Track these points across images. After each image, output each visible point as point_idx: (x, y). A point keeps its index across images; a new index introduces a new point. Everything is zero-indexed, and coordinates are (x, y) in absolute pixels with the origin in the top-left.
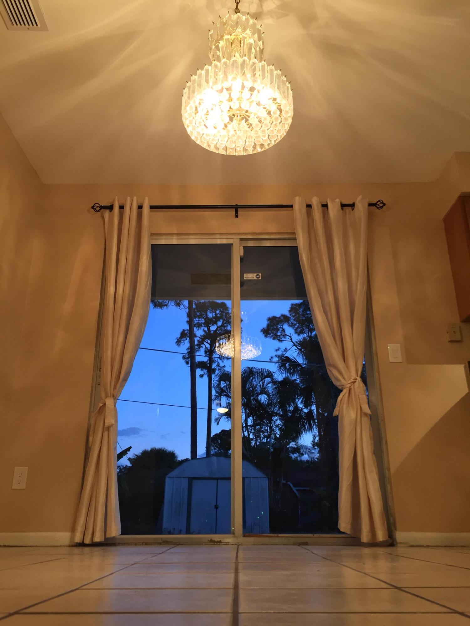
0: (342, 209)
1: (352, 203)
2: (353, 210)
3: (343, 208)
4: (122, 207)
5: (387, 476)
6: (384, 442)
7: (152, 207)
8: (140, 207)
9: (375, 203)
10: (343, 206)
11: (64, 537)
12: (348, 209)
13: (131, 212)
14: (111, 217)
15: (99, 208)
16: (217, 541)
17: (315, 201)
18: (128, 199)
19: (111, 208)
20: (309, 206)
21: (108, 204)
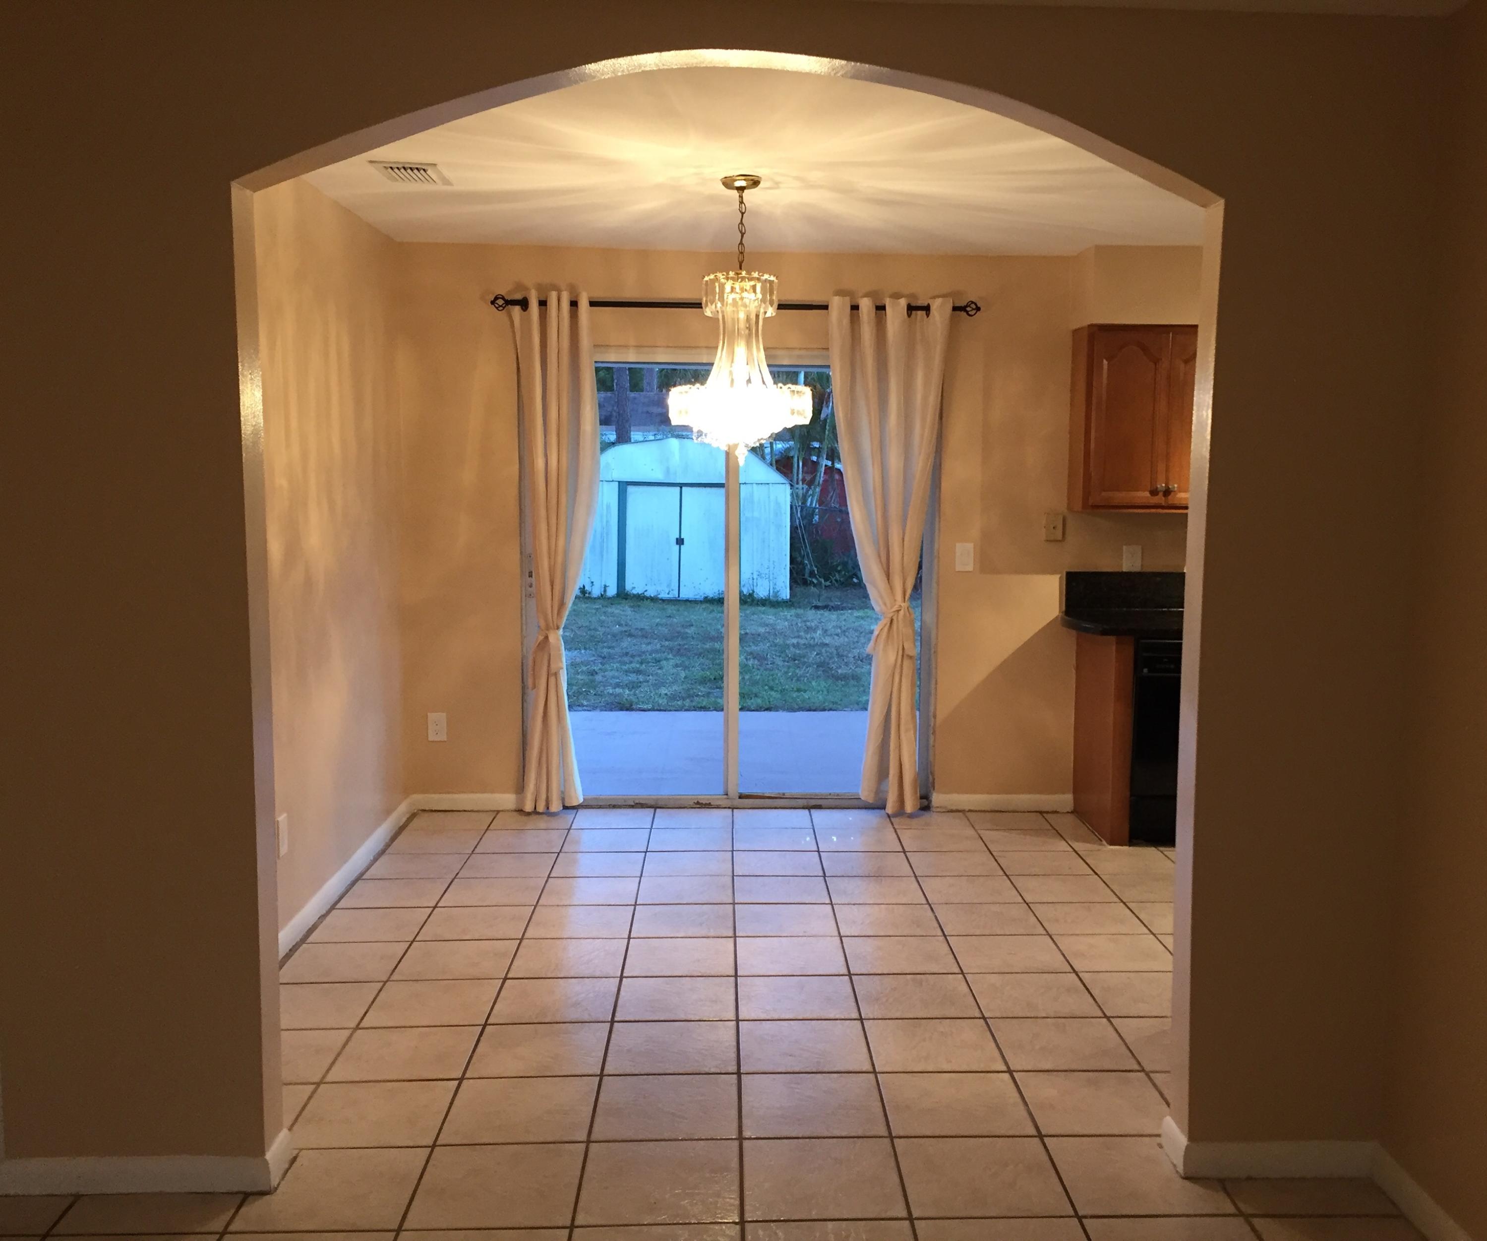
0: (909, 315)
1: (926, 304)
2: (928, 315)
3: (911, 313)
4: (543, 303)
5: (932, 725)
6: (933, 682)
7: (593, 304)
8: (574, 304)
9: (963, 305)
10: (911, 309)
11: (508, 800)
12: (921, 314)
13: (558, 311)
14: (526, 322)
15: (504, 303)
16: (706, 804)
17: (866, 305)
18: (554, 295)
19: (524, 304)
20: (855, 308)
21: (518, 296)
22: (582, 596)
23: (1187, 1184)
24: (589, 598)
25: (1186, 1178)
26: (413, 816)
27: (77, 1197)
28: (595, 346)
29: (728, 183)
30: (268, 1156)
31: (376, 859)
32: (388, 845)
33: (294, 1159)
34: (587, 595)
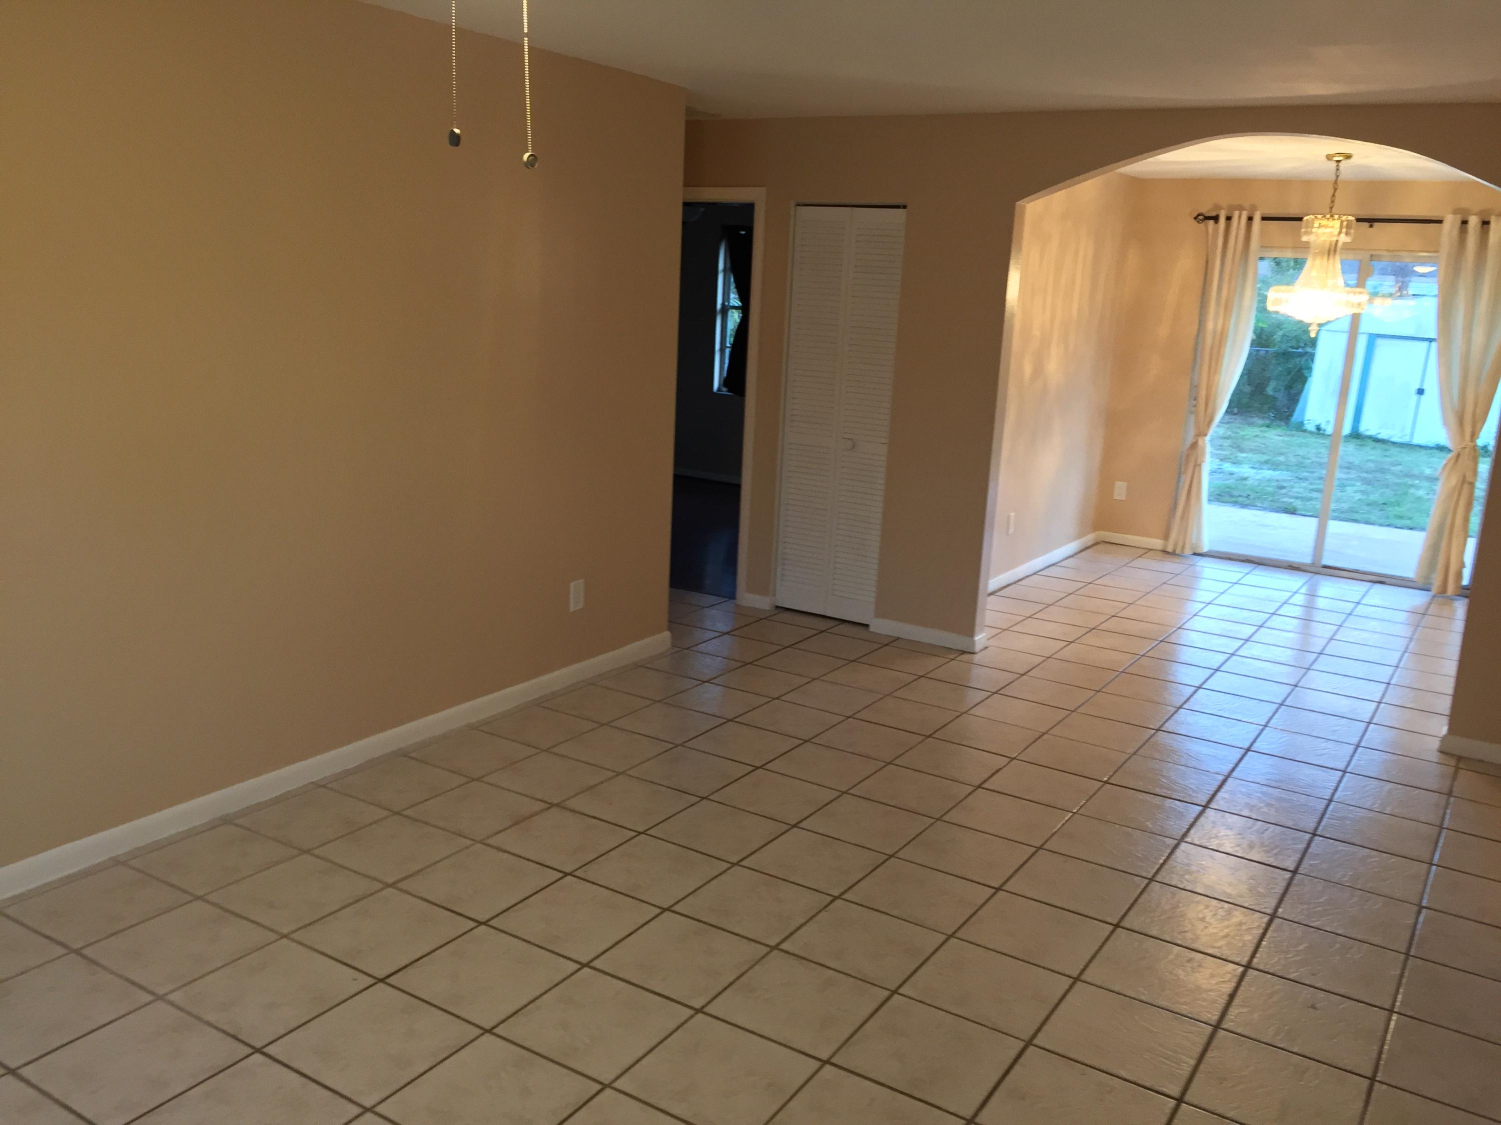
4: (1229, 218)
7: (1264, 218)
8: (1250, 219)
11: (1157, 543)
13: (1238, 224)
14: (1216, 231)
15: (1203, 218)
16: (1297, 568)
17: (1474, 221)
18: (1236, 213)
19: (1216, 219)
20: (1465, 222)
21: (1213, 214)
22: (1316, 431)
23: (1439, 753)
24: (1323, 434)
25: (1441, 752)
26: (1097, 544)
27: (898, 638)
28: (1262, 247)
29: (1329, 157)
30: (976, 638)
31: (1066, 558)
32: (1076, 554)
33: (986, 648)
34: (1321, 432)
